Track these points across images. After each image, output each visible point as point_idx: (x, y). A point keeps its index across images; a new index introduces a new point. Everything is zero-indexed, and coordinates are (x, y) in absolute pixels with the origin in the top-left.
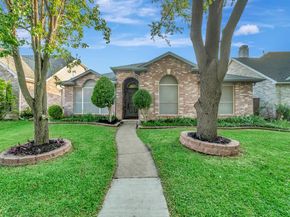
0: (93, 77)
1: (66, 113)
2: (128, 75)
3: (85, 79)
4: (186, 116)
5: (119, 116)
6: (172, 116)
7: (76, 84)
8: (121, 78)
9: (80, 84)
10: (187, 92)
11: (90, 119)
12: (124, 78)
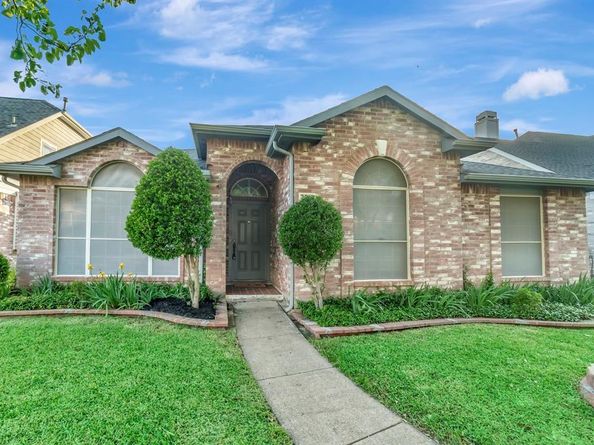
0: (126, 154)
1: (23, 273)
2: (248, 154)
3: (98, 160)
4: (432, 283)
5: (217, 283)
6: (391, 283)
7: (63, 175)
8: (223, 161)
9: (78, 174)
10: (434, 211)
11: (117, 297)
12: (234, 163)
